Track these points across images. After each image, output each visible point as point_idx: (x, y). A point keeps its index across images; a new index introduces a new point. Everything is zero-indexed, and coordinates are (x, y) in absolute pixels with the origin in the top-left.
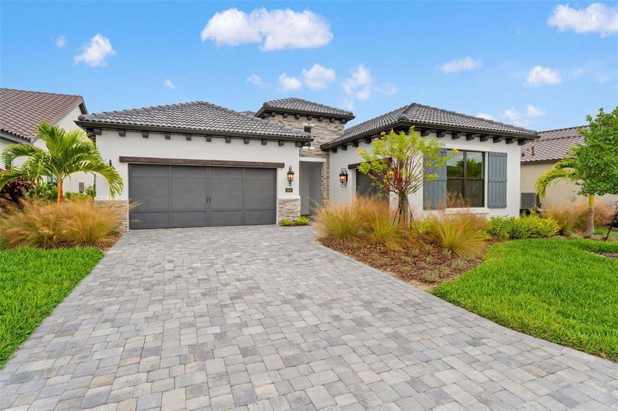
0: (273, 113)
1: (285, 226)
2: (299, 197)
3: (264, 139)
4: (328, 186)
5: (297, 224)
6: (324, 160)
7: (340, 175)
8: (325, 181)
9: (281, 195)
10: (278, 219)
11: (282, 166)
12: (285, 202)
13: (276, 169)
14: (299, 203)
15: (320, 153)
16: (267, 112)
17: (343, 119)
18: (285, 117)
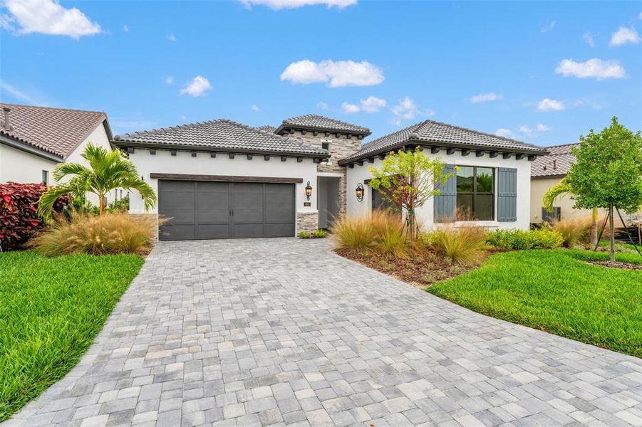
0: (292, 131)
1: (303, 238)
2: (317, 211)
3: (284, 156)
4: (345, 200)
5: (315, 237)
6: (341, 175)
7: (357, 190)
8: (342, 195)
9: (300, 209)
10: (297, 232)
11: (301, 181)
12: (303, 215)
13: (295, 184)
14: (316, 217)
15: (338, 168)
16: (286, 130)
17: (360, 135)
18: (304, 134)
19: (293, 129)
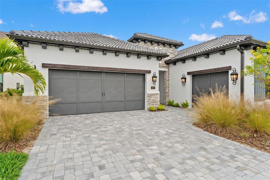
0: (140, 40)
1: (152, 111)
2: (159, 92)
3: (139, 54)
4: (169, 85)
5: (159, 110)
6: (166, 70)
8: (167, 82)
9: (148, 91)
10: (147, 107)
11: (149, 72)
12: (150, 95)
13: (145, 74)
14: (159, 96)
15: (165, 65)
16: (135, 39)
17: (176, 46)
18: (146, 43)
19: (140, 39)
